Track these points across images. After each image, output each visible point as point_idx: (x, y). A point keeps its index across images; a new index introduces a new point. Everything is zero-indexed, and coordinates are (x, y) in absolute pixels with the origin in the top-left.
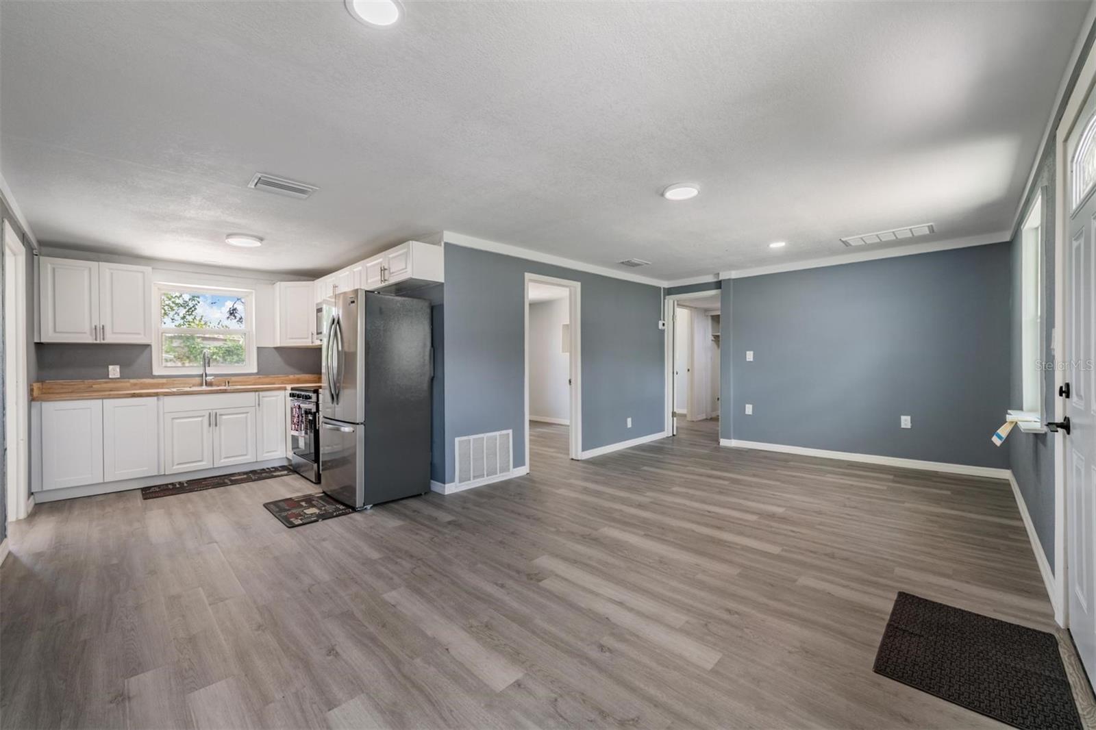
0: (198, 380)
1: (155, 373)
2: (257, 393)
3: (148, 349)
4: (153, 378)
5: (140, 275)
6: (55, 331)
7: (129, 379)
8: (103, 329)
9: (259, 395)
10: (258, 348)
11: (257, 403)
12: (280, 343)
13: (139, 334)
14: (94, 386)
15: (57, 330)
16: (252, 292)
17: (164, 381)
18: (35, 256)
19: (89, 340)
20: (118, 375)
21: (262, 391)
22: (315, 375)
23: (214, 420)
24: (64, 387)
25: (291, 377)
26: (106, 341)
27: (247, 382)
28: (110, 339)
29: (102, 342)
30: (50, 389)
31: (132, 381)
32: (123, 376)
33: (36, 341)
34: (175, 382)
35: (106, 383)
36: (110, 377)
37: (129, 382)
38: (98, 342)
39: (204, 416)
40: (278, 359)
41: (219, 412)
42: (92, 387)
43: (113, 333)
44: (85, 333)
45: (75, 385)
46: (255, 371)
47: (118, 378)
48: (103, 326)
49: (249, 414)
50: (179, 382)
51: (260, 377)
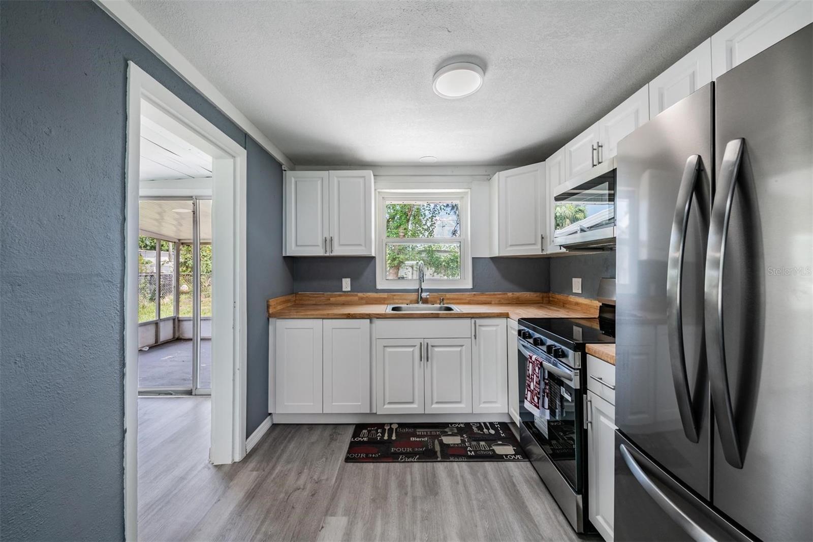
0: (414, 296)
1: (379, 287)
2: (473, 320)
3: (374, 260)
4: (377, 293)
5: (361, 180)
6: (297, 245)
7: (358, 292)
8: (332, 240)
9: (475, 323)
10: (473, 258)
11: (473, 334)
12: (499, 254)
13: (360, 245)
14: (331, 299)
16: (467, 192)
17: (385, 295)
18: (284, 172)
19: (319, 252)
20: (349, 289)
21: (477, 318)
22: (538, 294)
23: (425, 353)
24: (310, 299)
25: (510, 294)
26: (335, 253)
27: (460, 299)
28: (339, 251)
29: (332, 254)
30: (301, 300)
31: (360, 295)
32: (353, 290)
33: (284, 255)
34: (395, 297)
35: (340, 296)
36: (344, 290)
37: (357, 295)
38: (328, 254)
39: (415, 346)
40: (493, 271)
41: (431, 342)
42: (330, 300)
43: (340, 245)
44: (318, 246)
45: (317, 297)
46: (470, 286)
47: (349, 291)
48: (331, 238)
49: (464, 347)
50: (398, 297)
51: (474, 294)
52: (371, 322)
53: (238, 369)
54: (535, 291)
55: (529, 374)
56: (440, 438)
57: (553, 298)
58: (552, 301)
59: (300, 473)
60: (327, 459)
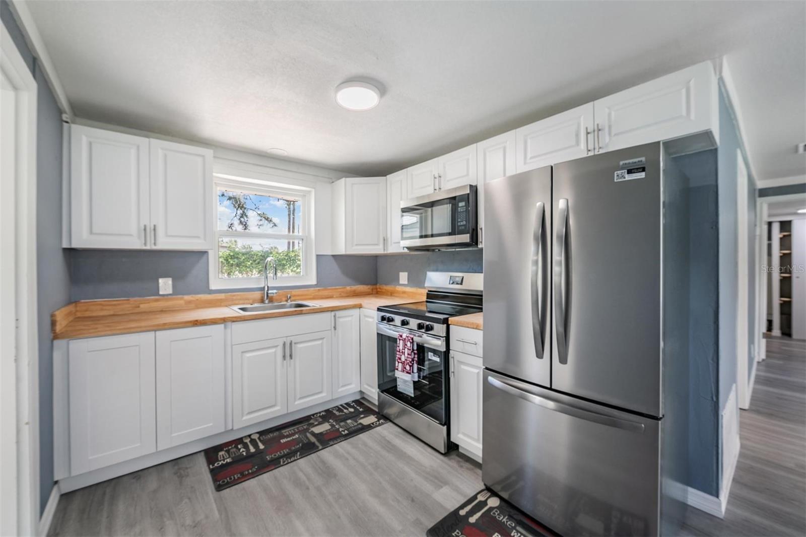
0: (258, 295)
1: (213, 286)
2: (333, 313)
3: (205, 256)
4: (210, 294)
5: (200, 160)
6: (91, 233)
7: (183, 294)
8: (155, 230)
9: (335, 316)
10: (317, 255)
11: (333, 325)
12: (346, 251)
13: (198, 237)
14: (142, 306)
15: (95, 230)
16: (310, 192)
17: (222, 296)
18: (65, 124)
19: (135, 244)
20: (170, 291)
21: (337, 310)
22: (369, 286)
23: (288, 352)
24: (105, 308)
25: (348, 288)
26: (159, 247)
27: (306, 295)
28: (164, 243)
29: (154, 248)
30: (86, 311)
31: (187, 297)
32: (176, 291)
33: (65, 245)
34: (234, 298)
35: (157, 300)
36: (161, 293)
37: (182, 299)
38: (148, 247)
39: (276, 346)
40: (334, 269)
41: (294, 339)
42: (139, 307)
43: (167, 236)
44: (131, 235)
45: (119, 304)
46: (314, 282)
47: (170, 295)
48: (155, 226)
49: (325, 339)
50: (239, 297)
51: (319, 290)
52: (225, 328)
53: (27, 424)
54: (367, 284)
55: (400, 350)
56: (310, 431)
57: (380, 289)
58: (379, 291)
59: (161, 528)
60: (189, 499)
